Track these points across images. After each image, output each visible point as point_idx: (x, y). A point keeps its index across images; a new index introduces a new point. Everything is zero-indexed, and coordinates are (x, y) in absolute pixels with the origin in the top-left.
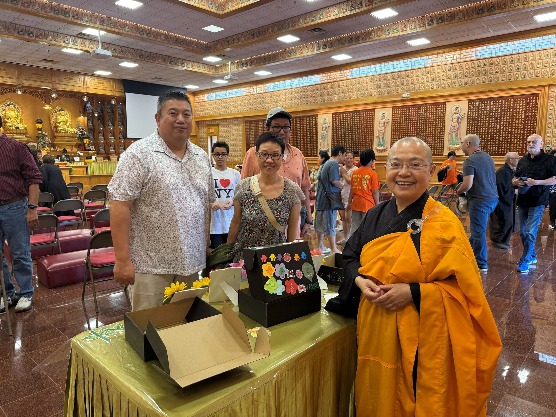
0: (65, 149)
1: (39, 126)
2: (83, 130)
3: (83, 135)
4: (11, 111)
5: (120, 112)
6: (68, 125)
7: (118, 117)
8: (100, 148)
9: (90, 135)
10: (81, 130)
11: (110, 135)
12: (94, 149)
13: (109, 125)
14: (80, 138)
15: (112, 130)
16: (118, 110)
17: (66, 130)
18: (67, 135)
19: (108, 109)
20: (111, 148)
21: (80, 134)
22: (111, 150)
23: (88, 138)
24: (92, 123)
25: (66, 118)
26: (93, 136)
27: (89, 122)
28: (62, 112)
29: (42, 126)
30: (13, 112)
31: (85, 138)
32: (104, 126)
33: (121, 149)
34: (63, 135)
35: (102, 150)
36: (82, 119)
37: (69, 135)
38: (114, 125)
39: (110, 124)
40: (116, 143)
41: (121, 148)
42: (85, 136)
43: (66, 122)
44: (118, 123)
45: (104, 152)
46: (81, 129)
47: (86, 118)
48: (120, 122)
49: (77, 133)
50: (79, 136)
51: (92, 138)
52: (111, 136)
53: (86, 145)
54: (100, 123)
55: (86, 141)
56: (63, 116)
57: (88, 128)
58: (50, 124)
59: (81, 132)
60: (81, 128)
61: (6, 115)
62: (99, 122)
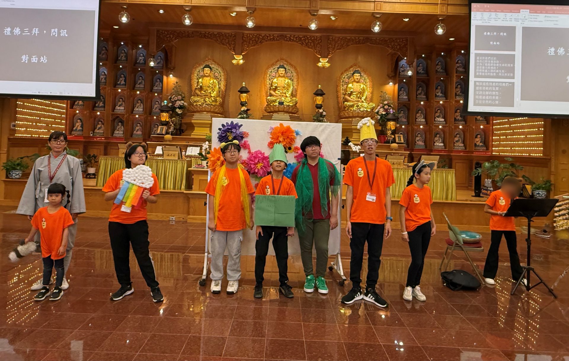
0: (347, 138)
1: (319, 100)
2: (389, 106)
3: (388, 114)
4: (280, 79)
5: (461, 69)
6: (364, 98)
7: (455, 79)
8: (418, 138)
9: (401, 115)
10: (386, 107)
11: (437, 114)
12: (402, 141)
13: (436, 96)
14: (383, 121)
15: (442, 105)
16: (458, 65)
17: (358, 106)
18: (357, 115)
19: (438, 67)
20: (436, 139)
21: (384, 113)
22: (437, 144)
23: (393, 120)
24: (408, 95)
25: (362, 86)
26: (408, 118)
27: (401, 92)
28: (357, 76)
29: (323, 102)
30: (283, 79)
31: (389, 120)
32: (428, 99)
33: (457, 141)
34: (351, 115)
35: (421, 143)
36: (391, 87)
37: (360, 115)
38: (446, 95)
39: (439, 94)
40: (447, 129)
41: (456, 139)
42: (390, 116)
43: (362, 93)
44: (454, 89)
45: (424, 147)
46: (385, 105)
47: (397, 86)
48: (458, 90)
49: (378, 113)
50: (381, 118)
51: (404, 120)
52: (438, 117)
53: (389, 132)
54: (420, 94)
55: (391, 125)
56: (358, 82)
57: (399, 103)
58: (338, 97)
59: (386, 110)
60: (386, 102)
61: (273, 84)
62: (419, 92)
